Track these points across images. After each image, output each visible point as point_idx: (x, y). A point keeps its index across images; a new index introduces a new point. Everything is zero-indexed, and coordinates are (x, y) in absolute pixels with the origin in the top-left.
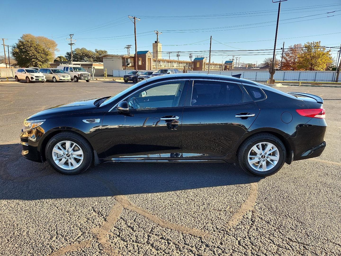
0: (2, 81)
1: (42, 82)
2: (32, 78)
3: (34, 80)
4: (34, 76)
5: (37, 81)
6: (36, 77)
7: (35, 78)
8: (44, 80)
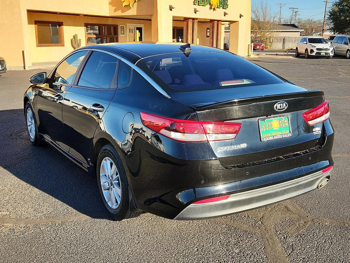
0: (277, 55)
1: (327, 57)
2: (312, 51)
3: (314, 54)
4: (315, 48)
5: (318, 56)
6: (317, 49)
7: (316, 51)
8: (329, 55)
